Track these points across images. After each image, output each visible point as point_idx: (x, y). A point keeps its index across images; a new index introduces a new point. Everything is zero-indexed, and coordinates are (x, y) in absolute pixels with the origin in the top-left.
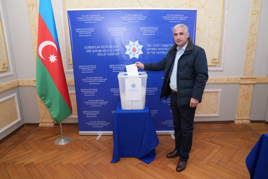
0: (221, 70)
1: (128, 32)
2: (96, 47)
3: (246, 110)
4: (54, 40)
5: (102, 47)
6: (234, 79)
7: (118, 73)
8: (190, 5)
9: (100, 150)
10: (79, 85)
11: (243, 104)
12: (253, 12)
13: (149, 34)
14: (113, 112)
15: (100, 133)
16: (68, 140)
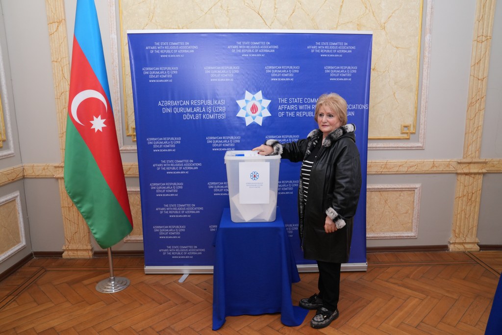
0: (420, 147)
1: (243, 75)
2: (182, 103)
3: (470, 225)
4: (102, 89)
5: (193, 102)
6: (444, 164)
7: (224, 152)
8: (358, 25)
9: (188, 301)
10: (146, 174)
11: (463, 212)
12: (478, 37)
13: (283, 79)
14: (213, 228)
15: (186, 269)
16: (124, 283)
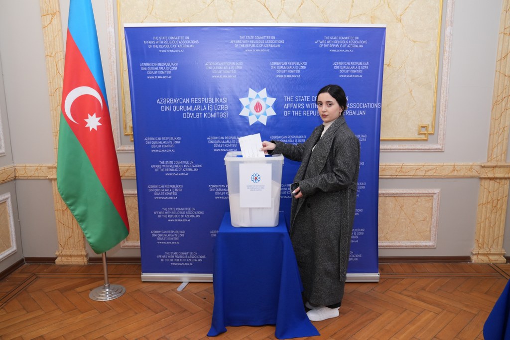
0: (439, 149)
1: (247, 71)
2: (182, 101)
3: (495, 235)
4: (97, 85)
5: (194, 100)
6: (466, 168)
7: (225, 153)
8: (372, 17)
9: (186, 310)
10: (144, 176)
11: (487, 220)
12: (505, 29)
13: (289, 76)
14: (214, 233)
15: (185, 277)
16: (119, 291)
